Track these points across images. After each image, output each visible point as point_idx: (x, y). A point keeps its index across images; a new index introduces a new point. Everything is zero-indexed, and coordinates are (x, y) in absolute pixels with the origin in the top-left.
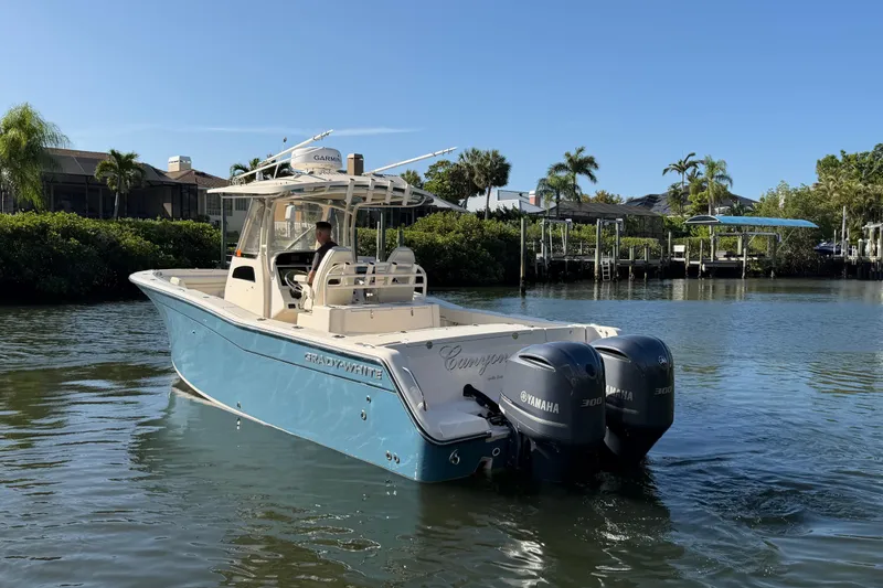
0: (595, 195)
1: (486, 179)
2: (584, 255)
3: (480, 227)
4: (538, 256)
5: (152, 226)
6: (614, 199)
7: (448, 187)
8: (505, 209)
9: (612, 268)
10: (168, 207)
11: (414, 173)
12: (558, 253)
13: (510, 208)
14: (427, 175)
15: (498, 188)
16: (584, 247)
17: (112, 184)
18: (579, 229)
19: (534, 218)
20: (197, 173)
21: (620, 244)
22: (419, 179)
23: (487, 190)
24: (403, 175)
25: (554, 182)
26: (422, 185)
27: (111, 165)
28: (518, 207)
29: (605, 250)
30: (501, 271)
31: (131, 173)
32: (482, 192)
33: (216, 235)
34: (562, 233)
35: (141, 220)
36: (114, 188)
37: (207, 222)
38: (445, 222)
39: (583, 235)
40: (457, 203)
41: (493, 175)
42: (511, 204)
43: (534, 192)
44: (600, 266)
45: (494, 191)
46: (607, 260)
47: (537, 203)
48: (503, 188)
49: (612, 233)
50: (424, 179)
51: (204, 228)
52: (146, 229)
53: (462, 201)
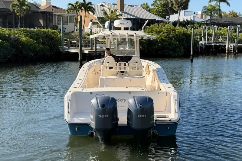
0: (229, 13)
1: (178, 7)
2: (221, 42)
3: (174, 30)
4: (201, 43)
5: (33, 32)
6: (238, 14)
7: (161, 10)
8: (187, 20)
9: (234, 48)
10: (41, 21)
11: (146, 4)
12: (210, 41)
13: (189, 20)
14: (152, 5)
15: (184, 11)
16: (222, 38)
17: (17, 12)
18: (220, 30)
19: (200, 24)
20: (53, 7)
21: (239, 37)
22: (148, 7)
23: (179, 11)
24: (142, 5)
25: (210, 8)
26: (150, 9)
27: (16, 5)
28: (193, 19)
29: (231, 40)
30: (183, 50)
31: (25, 8)
32: (177, 13)
33: (59, 36)
34: (212, 32)
35: (28, 29)
36: (18, 14)
37: (56, 30)
38: (158, 28)
39: (222, 32)
40: (165, 18)
41: (182, 5)
42: (189, 18)
43: (200, 12)
44: (228, 48)
45: (182, 12)
46: (232, 45)
47: (202, 17)
48: (186, 10)
49: (236, 31)
50: (151, 7)
51: (55, 32)
52: (30, 33)
53: (167, 17)
